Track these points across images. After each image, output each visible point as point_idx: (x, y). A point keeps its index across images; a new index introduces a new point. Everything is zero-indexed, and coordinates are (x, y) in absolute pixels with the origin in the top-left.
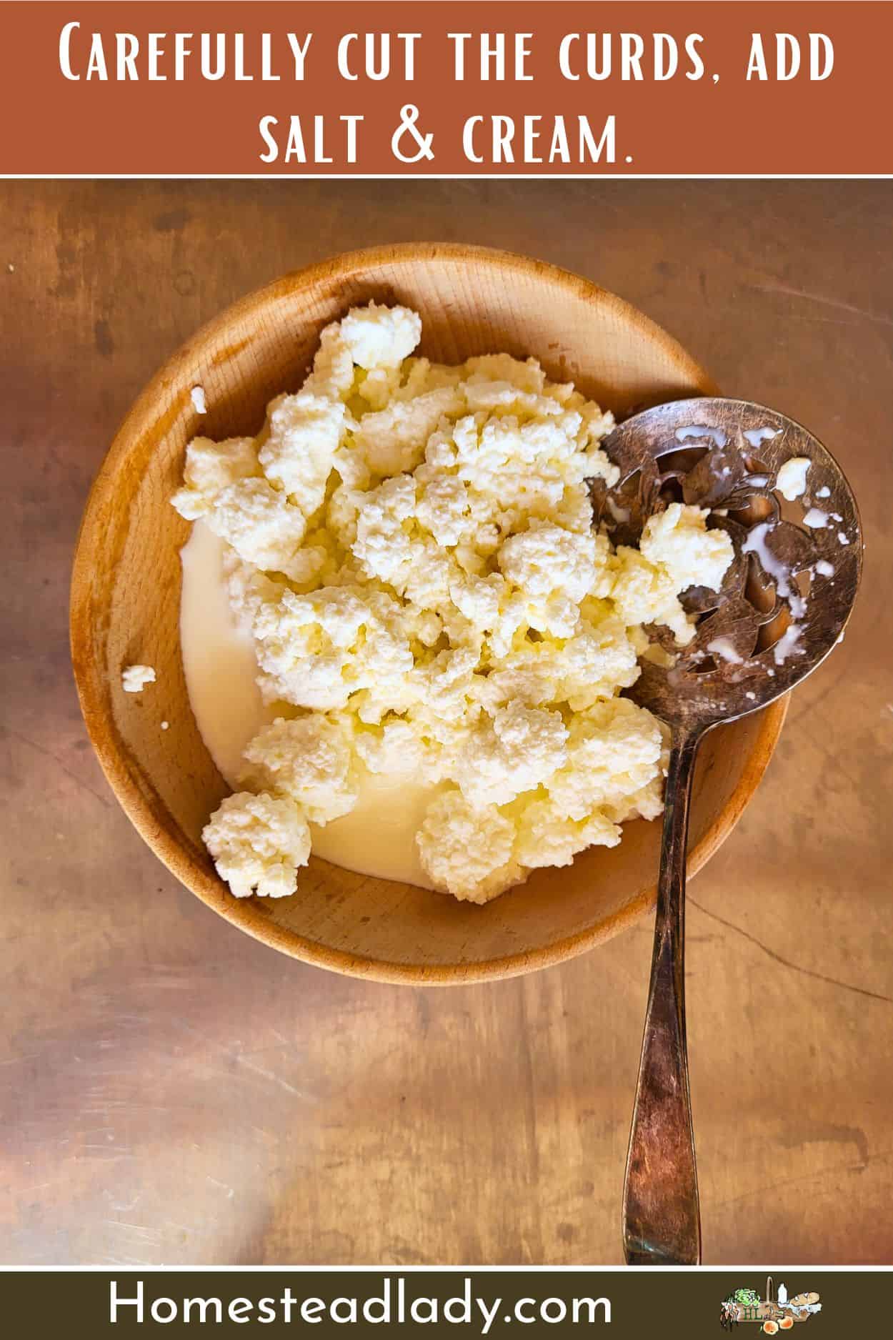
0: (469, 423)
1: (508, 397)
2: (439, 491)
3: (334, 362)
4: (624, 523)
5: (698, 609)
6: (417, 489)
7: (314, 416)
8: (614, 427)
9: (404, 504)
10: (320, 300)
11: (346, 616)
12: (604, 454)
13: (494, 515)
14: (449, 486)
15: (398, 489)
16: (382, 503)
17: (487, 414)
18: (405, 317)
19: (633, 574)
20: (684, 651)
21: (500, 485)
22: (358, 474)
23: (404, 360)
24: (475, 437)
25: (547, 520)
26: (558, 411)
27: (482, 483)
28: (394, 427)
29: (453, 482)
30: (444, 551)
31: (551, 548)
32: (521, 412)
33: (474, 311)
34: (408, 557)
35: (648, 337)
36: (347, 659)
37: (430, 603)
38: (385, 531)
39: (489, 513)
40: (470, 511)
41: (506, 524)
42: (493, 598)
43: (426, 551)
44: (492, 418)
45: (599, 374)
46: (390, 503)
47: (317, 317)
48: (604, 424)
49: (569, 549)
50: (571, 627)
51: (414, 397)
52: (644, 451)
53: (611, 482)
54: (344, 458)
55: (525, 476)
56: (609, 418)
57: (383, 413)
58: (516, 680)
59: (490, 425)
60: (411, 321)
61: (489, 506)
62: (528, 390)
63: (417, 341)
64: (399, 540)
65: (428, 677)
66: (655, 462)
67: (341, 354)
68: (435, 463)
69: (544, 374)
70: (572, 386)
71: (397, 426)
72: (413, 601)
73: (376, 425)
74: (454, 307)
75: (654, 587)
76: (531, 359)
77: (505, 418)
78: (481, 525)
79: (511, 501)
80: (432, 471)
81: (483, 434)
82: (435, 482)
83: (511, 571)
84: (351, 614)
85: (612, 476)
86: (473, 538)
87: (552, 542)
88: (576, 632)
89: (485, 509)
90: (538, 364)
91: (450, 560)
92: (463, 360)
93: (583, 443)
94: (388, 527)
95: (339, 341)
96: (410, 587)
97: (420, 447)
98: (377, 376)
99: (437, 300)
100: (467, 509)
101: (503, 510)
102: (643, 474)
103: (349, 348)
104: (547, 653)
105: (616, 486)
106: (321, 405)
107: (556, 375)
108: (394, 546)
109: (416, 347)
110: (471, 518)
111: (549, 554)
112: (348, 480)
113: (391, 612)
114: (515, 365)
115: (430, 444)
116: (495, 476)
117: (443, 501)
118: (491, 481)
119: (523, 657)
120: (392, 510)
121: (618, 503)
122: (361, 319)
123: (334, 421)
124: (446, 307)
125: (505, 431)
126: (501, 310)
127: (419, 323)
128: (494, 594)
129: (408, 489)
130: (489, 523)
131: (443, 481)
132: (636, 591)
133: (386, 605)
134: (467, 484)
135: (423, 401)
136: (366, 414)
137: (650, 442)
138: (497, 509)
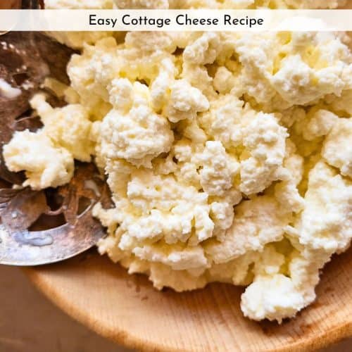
0: (202, 235)
1: (174, 257)
2: (222, 182)
3: (305, 277)
4: (88, 179)
5: (30, 120)
6: (239, 184)
7: (323, 233)
8: (98, 244)
9: (249, 169)
10: (319, 322)
11: (292, 75)
12: (104, 224)
13: (179, 170)
14: (215, 187)
15: (255, 181)
16: (267, 169)
17: (189, 244)
18: (254, 313)
19: (74, 137)
20: (38, 90)
21: (175, 191)
22: (284, 194)
23: (252, 282)
24: (197, 225)
25: (138, 166)
26: (136, 250)
27: (190, 192)
28: (258, 231)
29: (212, 189)
30: (216, 137)
31: (131, 142)
32: (164, 247)
33: (202, 320)
34: (243, 129)
35: (76, 307)
36: (287, 48)
37: (223, 99)
38: (263, 146)
39: (183, 169)
40: (197, 170)
41: (169, 163)
42: (175, 100)
43: (231, 135)
44: (184, 241)
45: (112, 280)
46: (260, 170)
47: (319, 309)
48: (105, 245)
49: (118, 142)
50: (114, 86)
51: (244, 255)
52: (76, 228)
53: (98, 206)
54: (296, 205)
55: (158, 198)
56: (102, 250)
57: (267, 242)
58: (154, 42)
59: (186, 234)
60: (249, 310)
61: (183, 175)
62: (159, 264)
63: (243, 296)
64: (252, 140)
65: (222, 39)
66: (67, 221)
67: (301, 283)
68: (227, 205)
69: (150, 279)
70: (131, 271)
71: (256, 233)
72: (237, 98)
73: (272, 232)
74: (217, 322)
75: (60, 131)
76: (160, 288)
77: (175, 242)
78: (188, 160)
79: (167, 180)
80: (228, 199)
81: (190, 228)
82: (226, 190)
83: (163, 124)
84: (288, 78)
85: (97, 210)
86: (194, 151)
87: (131, 146)
88: (111, 83)
89: (186, 171)
90: (155, 285)
91: (211, 130)
92: (208, 286)
93: (118, 230)
94: (262, 149)
95: (303, 293)
96: (241, 109)
97: (239, 218)
98: (272, 269)
99: (231, 326)
100: (200, 171)
101: (172, 174)
102: (75, 213)
103: (295, 288)
104: (132, 66)
105: (95, 204)
106: (318, 242)
107: (142, 279)
108: (256, 135)
109: (244, 291)
110: (196, 164)
111: (132, 137)
112: (292, 188)
113: (255, 85)
114: (171, 284)
115: (231, 219)
116: (180, 197)
117: (218, 174)
118: (182, 193)
119: (150, 61)
120: (259, 165)
121: (93, 192)
122: (289, 309)
123: (308, 230)
124: (223, 321)
125: (174, 230)
126: (183, 322)
127: (243, 309)
128: (175, 103)
129: (247, 182)
130: (182, 163)
131: (220, 190)
132: (71, 124)
133: (258, 91)
134: (201, 190)
135: (237, 252)
136: (280, 240)
137: (71, 234)
138: (177, 174)
